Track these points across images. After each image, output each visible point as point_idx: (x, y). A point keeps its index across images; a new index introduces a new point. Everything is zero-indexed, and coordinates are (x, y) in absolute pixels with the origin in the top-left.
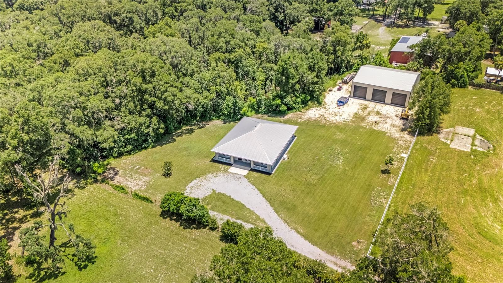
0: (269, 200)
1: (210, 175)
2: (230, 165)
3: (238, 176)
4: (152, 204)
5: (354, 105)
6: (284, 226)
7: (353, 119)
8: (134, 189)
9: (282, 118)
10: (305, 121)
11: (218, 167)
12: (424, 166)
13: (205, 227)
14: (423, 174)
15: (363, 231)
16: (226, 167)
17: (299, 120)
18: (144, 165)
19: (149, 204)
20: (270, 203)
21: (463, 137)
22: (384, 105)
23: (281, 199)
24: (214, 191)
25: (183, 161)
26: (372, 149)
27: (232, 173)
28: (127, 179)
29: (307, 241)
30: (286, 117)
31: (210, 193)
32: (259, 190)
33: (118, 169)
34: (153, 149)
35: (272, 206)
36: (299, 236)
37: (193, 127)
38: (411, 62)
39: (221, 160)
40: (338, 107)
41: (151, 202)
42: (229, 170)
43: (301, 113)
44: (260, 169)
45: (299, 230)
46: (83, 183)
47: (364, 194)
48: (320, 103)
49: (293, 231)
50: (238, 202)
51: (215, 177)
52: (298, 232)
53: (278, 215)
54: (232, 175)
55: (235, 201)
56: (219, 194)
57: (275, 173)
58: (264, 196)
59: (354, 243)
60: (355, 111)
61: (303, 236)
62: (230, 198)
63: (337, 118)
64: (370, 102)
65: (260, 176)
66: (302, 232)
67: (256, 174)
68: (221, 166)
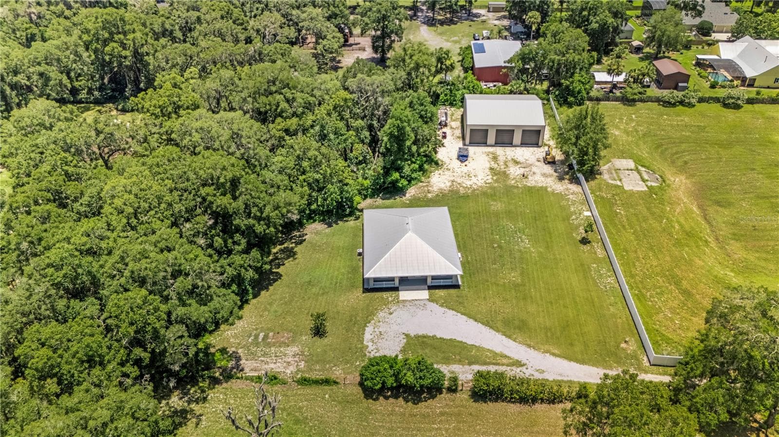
0: (487, 324)
1: (381, 314)
2: (396, 289)
3: (422, 303)
4: (339, 386)
5: (479, 156)
6: (532, 352)
7: (495, 178)
8: (288, 372)
9: (404, 198)
10: (437, 195)
11: (382, 298)
12: (617, 222)
13: (439, 390)
14: (624, 232)
15: (620, 327)
16: (394, 294)
17: (430, 195)
18: (270, 330)
19: (334, 387)
20: (491, 327)
21: (627, 172)
22: (513, 149)
23: (500, 317)
24: (407, 336)
25: (323, 304)
26: (548, 214)
27: (410, 301)
28: (263, 361)
29: (572, 363)
30: (407, 195)
31: (405, 340)
32: (462, 314)
33: (233, 349)
34: (258, 299)
35: (498, 331)
36: (558, 359)
37: (286, 245)
38: (514, 82)
39: (379, 285)
40: (464, 164)
41: (336, 383)
42: (401, 298)
43: (424, 184)
44: (442, 282)
45: (554, 351)
46: (196, 392)
47: (585, 278)
48: (437, 163)
49: (548, 355)
50: (451, 340)
51: (391, 314)
52: (554, 355)
53: (514, 341)
54: (411, 304)
55: (447, 340)
56: (417, 337)
57: (463, 283)
58: (476, 320)
59: (623, 345)
60: (488, 166)
61: (564, 357)
62: (437, 338)
63: (474, 180)
64: (495, 148)
65: (449, 294)
66: (559, 353)
67: (441, 293)
68: (385, 295)
